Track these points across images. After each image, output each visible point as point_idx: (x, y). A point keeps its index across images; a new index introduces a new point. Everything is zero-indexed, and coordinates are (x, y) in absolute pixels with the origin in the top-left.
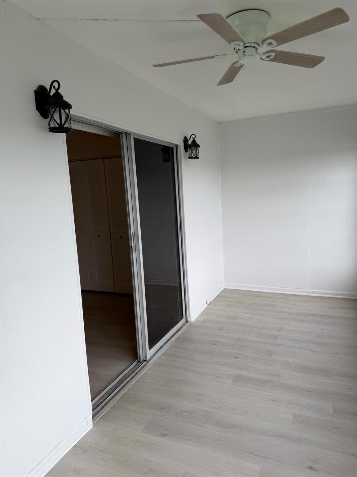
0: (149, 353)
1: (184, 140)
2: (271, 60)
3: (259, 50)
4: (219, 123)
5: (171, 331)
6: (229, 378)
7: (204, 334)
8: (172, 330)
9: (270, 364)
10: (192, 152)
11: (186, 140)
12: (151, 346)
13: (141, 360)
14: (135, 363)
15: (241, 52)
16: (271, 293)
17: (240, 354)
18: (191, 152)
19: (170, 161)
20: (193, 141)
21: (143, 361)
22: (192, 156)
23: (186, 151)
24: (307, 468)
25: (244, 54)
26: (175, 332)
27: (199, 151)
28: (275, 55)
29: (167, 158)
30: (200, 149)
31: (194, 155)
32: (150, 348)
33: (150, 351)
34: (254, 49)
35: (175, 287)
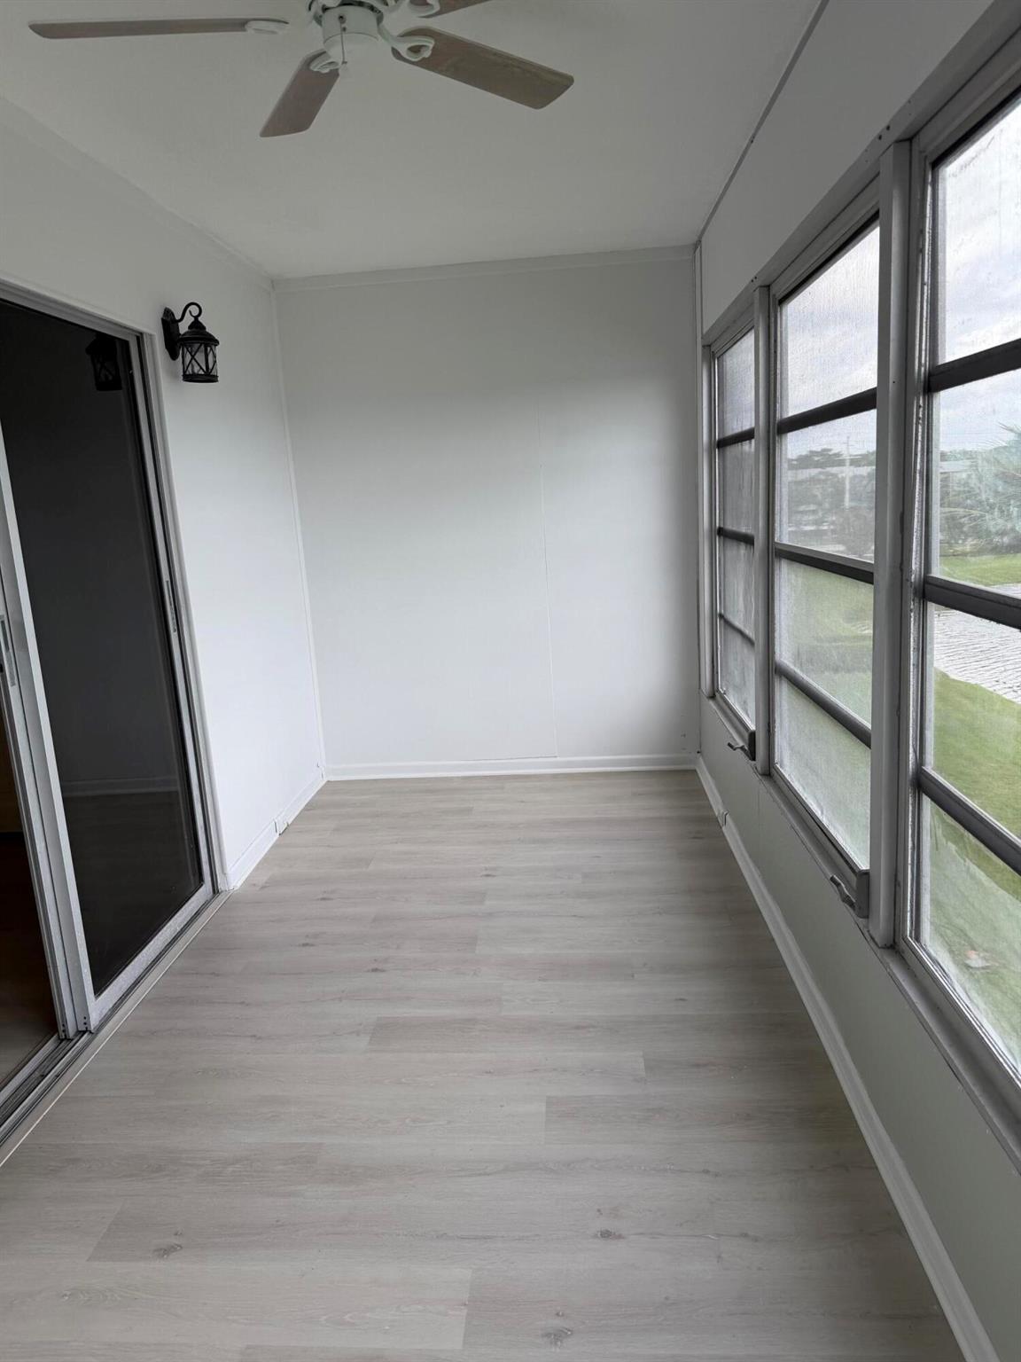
0: (97, 1007)
1: (163, 320)
2: (424, 64)
3: (385, 22)
4: (274, 283)
5: (165, 928)
6: (358, 1035)
7: (273, 921)
8: (168, 924)
9: (472, 973)
10: (193, 357)
11: (169, 322)
12: (99, 987)
13: (71, 1031)
14: (50, 1045)
15: (331, 18)
16: (458, 777)
17: (386, 960)
18: (188, 357)
19: (120, 388)
20: (193, 323)
21: (76, 1035)
22: (196, 371)
23: (174, 356)
24: (595, 1236)
25: (343, 26)
26: (179, 929)
27: (215, 356)
28: (434, 48)
29: (110, 378)
30: (218, 349)
31: (201, 368)
32: (98, 990)
33: (100, 998)
34: (372, 16)
35: (169, 794)
